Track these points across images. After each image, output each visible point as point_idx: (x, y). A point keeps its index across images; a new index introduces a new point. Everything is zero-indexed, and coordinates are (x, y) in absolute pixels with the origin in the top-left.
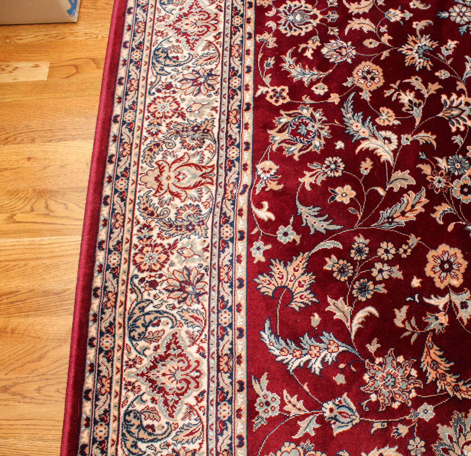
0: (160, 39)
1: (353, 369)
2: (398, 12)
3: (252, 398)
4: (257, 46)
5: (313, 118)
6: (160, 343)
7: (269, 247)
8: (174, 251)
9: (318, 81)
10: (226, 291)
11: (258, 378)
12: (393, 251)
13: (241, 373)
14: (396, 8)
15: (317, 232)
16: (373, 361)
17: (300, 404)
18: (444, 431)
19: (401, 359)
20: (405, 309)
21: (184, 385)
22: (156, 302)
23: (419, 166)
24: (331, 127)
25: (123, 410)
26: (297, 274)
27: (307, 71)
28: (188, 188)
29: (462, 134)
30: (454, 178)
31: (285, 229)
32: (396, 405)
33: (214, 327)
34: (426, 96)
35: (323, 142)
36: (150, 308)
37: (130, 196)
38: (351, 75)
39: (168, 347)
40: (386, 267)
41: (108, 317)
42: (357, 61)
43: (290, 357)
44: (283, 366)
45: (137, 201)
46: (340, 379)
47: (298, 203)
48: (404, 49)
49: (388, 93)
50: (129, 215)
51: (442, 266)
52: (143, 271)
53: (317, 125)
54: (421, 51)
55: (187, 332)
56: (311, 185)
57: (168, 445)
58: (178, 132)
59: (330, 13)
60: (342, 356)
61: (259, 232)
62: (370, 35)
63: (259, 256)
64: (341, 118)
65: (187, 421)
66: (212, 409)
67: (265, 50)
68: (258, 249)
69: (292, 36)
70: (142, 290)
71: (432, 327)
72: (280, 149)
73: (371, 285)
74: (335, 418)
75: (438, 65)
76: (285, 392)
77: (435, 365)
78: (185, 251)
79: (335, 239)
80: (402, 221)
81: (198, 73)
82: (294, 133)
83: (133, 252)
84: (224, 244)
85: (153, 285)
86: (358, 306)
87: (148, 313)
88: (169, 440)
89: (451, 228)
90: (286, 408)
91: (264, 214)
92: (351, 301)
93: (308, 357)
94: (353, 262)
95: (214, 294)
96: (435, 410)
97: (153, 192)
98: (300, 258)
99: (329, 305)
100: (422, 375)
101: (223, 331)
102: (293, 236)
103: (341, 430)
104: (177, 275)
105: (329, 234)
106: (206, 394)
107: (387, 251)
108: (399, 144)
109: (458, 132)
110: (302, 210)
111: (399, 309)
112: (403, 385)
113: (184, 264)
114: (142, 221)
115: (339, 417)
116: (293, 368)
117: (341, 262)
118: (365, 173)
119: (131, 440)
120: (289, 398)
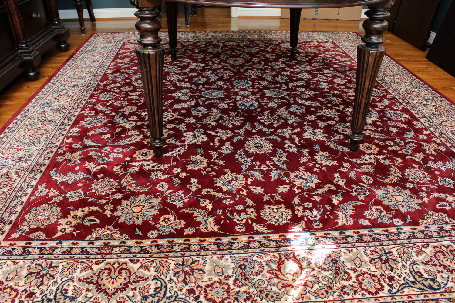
1: (88, 182)
8: (22, 150)
21: (5, 186)
120: (53, 190)
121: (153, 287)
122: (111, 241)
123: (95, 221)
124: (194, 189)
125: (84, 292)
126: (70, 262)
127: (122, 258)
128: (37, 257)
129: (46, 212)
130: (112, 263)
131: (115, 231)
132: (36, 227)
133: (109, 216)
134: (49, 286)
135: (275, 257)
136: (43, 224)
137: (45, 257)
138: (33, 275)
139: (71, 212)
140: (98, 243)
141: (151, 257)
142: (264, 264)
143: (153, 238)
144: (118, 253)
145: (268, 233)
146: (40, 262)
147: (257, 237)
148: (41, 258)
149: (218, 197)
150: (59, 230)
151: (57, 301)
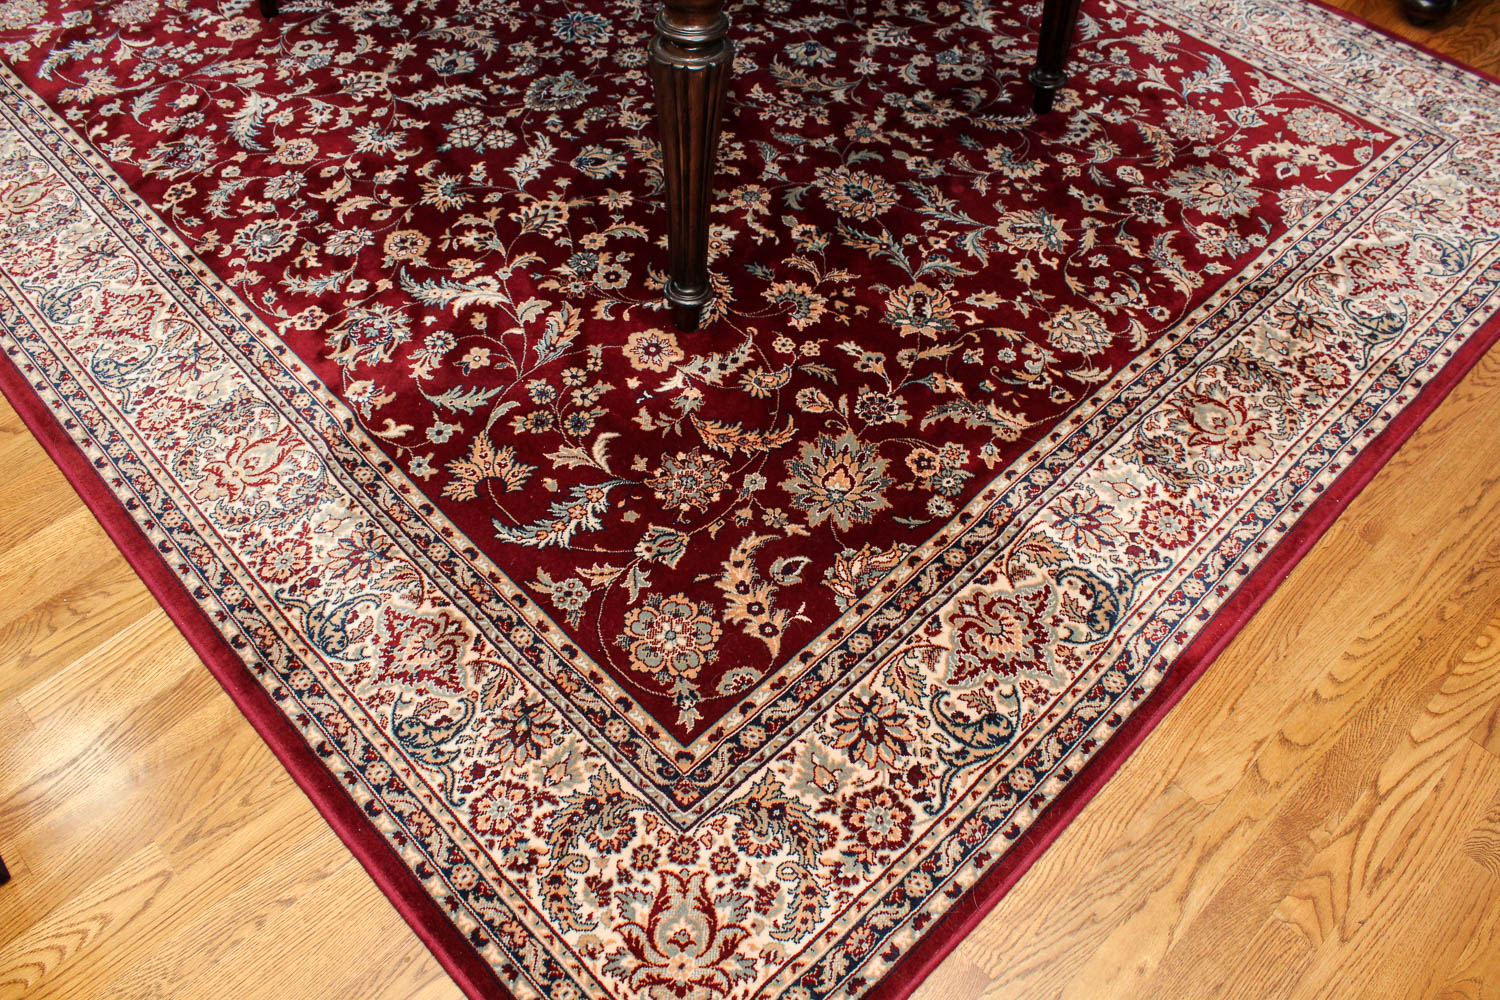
0: (90, 355)
2: (388, 172)
3: (543, 602)
4: (238, 290)
5: (374, 315)
6: (375, 631)
7: (431, 456)
9: (348, 280)
10: (415, 528)
11: (534, 578)
12: (581, 373)
13: (508, 588)
14: (382, 170)
15: (477, 409)
16: (653, 477)
17: (607, 568)
18: (790, 485)
19: (681, 456)
20: (643, 411)
22: (333, 598)
23: (540, 287)
24: (404, 311)
25: (389, 731)
26: (490, 458)
27: (326, 279)
28: (273, 467)
29: (564, 234)
30: (590, 275)
31: (436, 429)
32: (716, 498)
33: (432, 569)
34: (492, 225)
35: (407, 329)
36: (330, 608)
37: (196, 522)
38: (385, 255)
39: (390, 627)
40: (587, 391)
41: (278, 655)
42: (380, 239)
43: (553, 535)
44: (553, 549)
45: (212, 521)
46: (631, 517)
47: (428, 397)
48: (426, 200)
49: (444, 247)
50: (212, 541)
51: (647, 352)
52: (286, 580)
53: (386, 319)
54: (449, 191)
55: (402, 597)
56: (429, 373)
57: (483, 721)
58: (206, 426)
59: (303, 214)
60: (612, 497)
61: (405, 451)
62: (373, 208)
63: (427, 472)
64: (409, 297)
65: (484, 680)
66: (506, 646)
67: (251, 289)
68: (419, 465)
69: (274, 259)
70: (303, 598)
71: (688, 409)
72: (360, 365)
73: (584, 415)
74: (659, 553)
75: (480, 193)
76: (578, 570)
77: (725, 438)
78: (325, 526)
79: (505, 400)
80: (566, 342)
81: (179, 357)
82: (364, 340)
83: (253, 571)
84: (372, 489)
85: (313, 584)
86: (589, 442)
87: (332, 615)
88: (479, 715)
89: (626, 316)
90: (593, 584)
91: (395, 430)
92: (575, 442)
93: (574, 523)
94: (546, 407)
95: (403, 540)
96: (762, 474)
97: (227, 499)
98: (478, 442)
99: (552, 461)
100: (719, 455)
101: (448, 566)
102: (449, 430)
103: (677, 560)
104: (336, 554)
105: (492, 403)
106: (483, 638)
107: (574, 377)
108: (500, 282)
109: (557, 236)
110: (437, 400)
111: (637, 415)
112: (708, 475)
113: (336, 539)
114: (238, 535)
115: (663, 550)
116: (567, 541)
117: (531, 416)
118: (484, 326)
119: (428, 754)
121: (1075, 594)
122: (892, 577)
123: (797, 564)
124: (878, 369)
125: (988, 692)
126: (886, 668)
127: (958, 591)
128: (809, 714)
129: (666, 627)
130: (958, 612)
131: (868, 553)
132: (699, 669)
133: (806, 533)
134: (920, 735)
135: (1169, 412)
136: (705, 653)
137: (824, 701)
138: (861, 745)
139: (718, 584)
140: (875, 599)
141: (998, 549)
142: (1170, 434)
143: (954, 514)
144: (940, 587)
145: (1111, 377)
146: (831, 715)
147: (1105, 394)
148: (821, 711)
149: (944, 357)
150: (757, 635)
151: (974, 743)
